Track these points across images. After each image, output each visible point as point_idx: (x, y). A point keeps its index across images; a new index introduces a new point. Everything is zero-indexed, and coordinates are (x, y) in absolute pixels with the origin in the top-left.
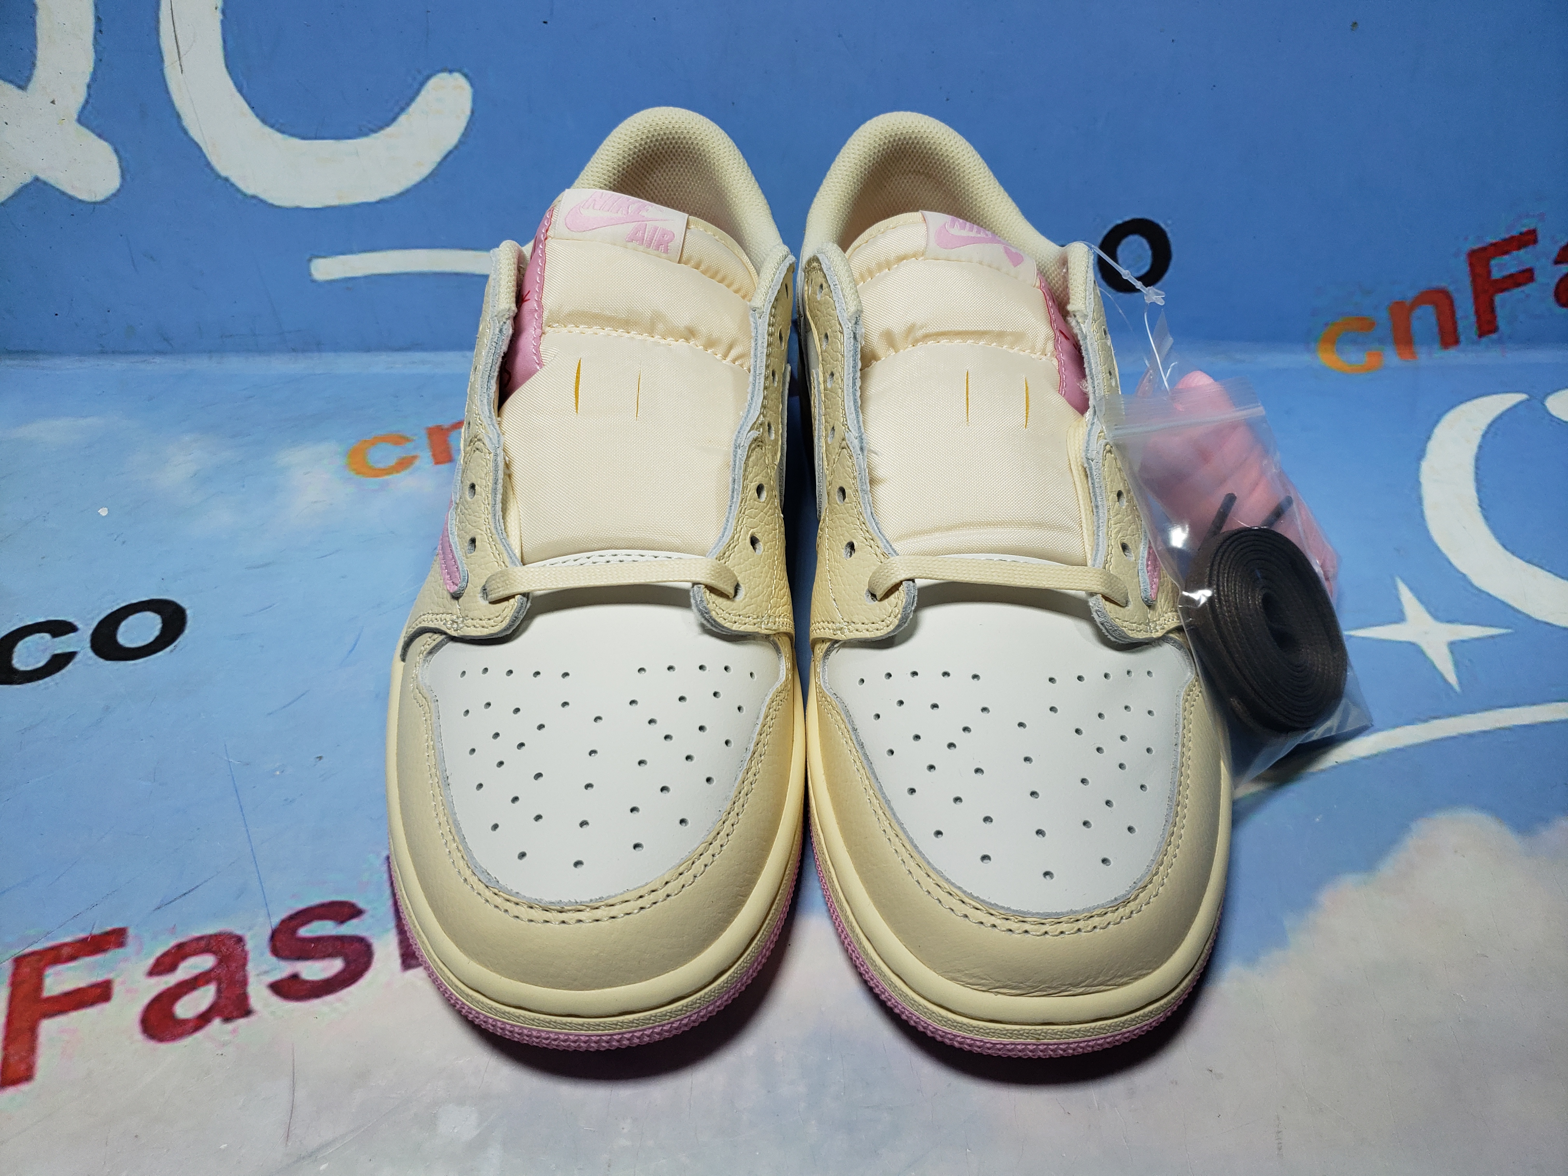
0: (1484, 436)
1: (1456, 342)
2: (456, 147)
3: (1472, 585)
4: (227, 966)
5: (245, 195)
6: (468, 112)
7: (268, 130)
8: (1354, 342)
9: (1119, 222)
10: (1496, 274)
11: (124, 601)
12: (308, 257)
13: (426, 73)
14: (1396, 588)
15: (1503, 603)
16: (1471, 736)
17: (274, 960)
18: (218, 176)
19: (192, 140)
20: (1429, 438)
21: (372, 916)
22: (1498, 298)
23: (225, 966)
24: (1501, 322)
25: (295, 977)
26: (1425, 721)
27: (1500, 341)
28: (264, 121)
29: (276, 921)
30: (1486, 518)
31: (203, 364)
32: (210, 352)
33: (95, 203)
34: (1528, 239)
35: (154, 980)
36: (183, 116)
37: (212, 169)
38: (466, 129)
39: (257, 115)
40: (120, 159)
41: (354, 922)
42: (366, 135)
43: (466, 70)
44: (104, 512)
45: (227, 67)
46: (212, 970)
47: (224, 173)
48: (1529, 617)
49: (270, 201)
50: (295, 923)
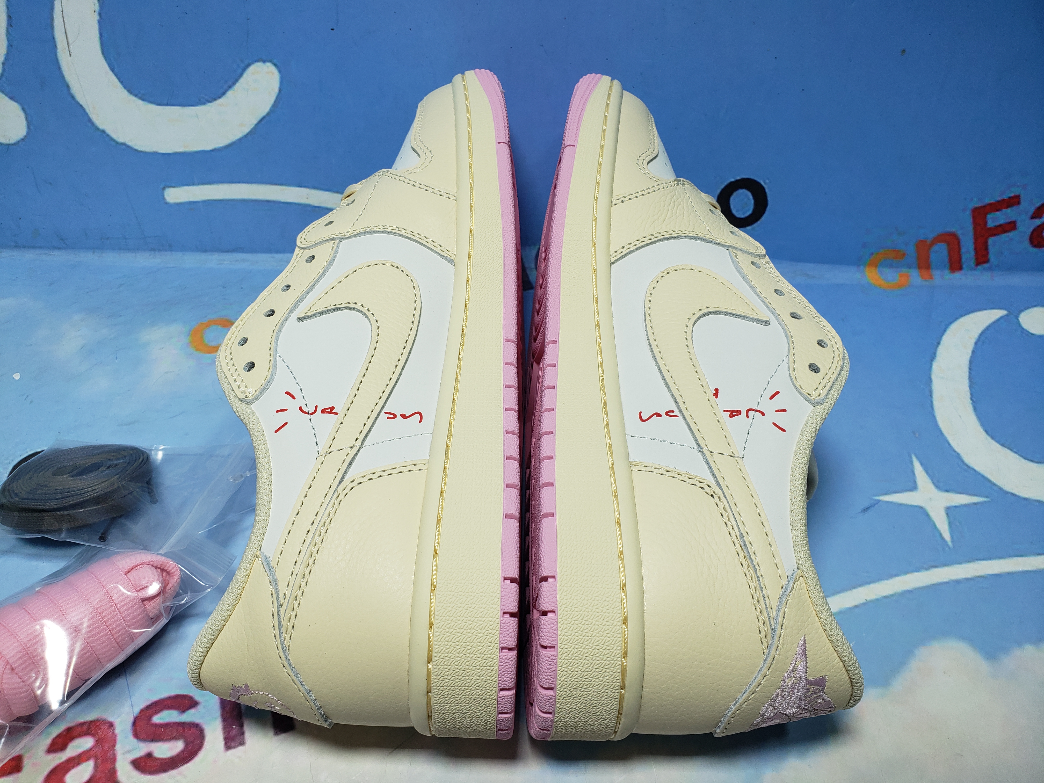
0: (976, 343)
1: (961, 268)
2: (268, 114)
3: (963, 461)
4: (102, 747)
5: (117, 143)
6: (277, 91)
7: (133, 98)
8: (890, 266)
9: (732, 180)
10: (991, 224)
11: (31, 450)
12: (162, 187)
13: (246, 62)
14: (911, 462)
15: (983, 477)
16: (958, 582)
17: (135, 741)
18: (98, 129)
19: (78, 103)
20: (939, 343)
21: (205, 707)
22: (991, 240)
24: (992, 256)
25: (149, 755)
26: (927, 569)
27: (990, 269)
28: (130, 92)
29: (137, 710)
30: (975, 409)
31: (88, 257)
32: (94, 249)
33: (9, 145)
34: (1014, 201)
35: (51, 756)
36: (71, 86)
37: (93, 124)
38: (275, 102)
39: (125, 88)
40: (27, 115)
41: (192, 711)
42: (204, 104)
43: (275, 61)
44: (17, 376)
45: (103, 53)
46: (91, 749)
47: (101, 127)
48: (1001, 489)
49: (135, 147)
50: (150, 711)
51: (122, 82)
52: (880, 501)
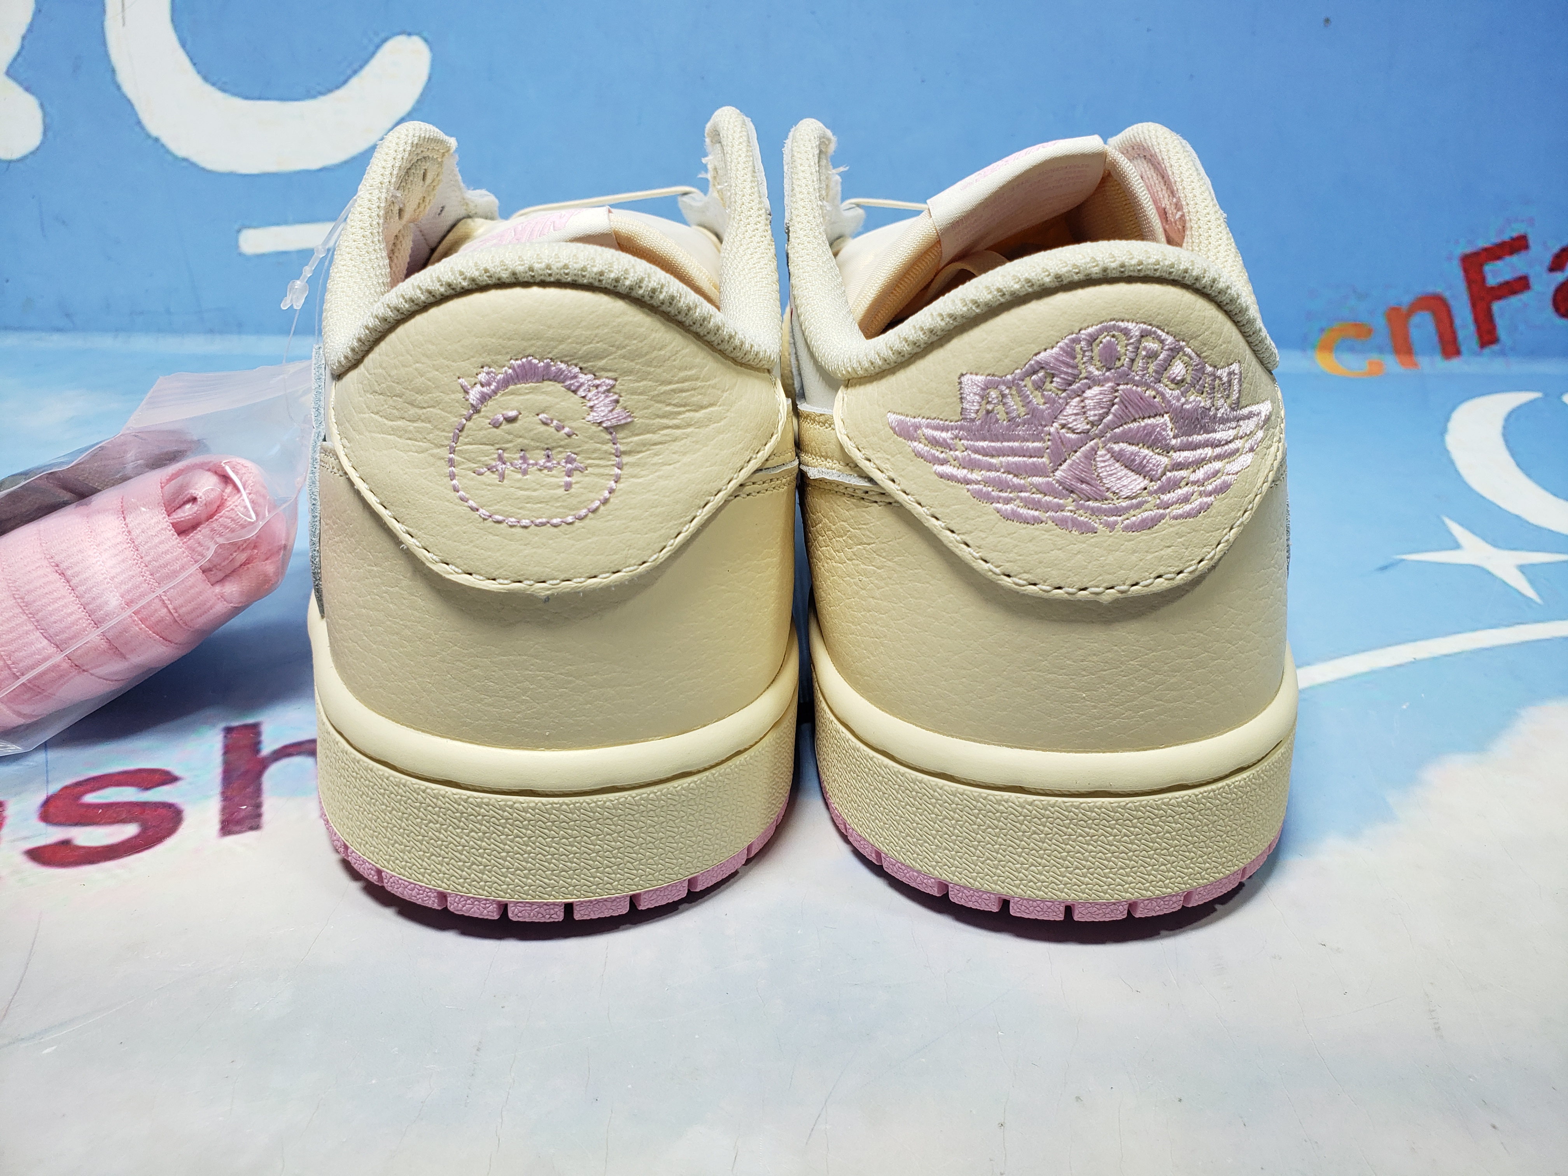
0: (1506, 420)
1: (1458, 352)
2: (409, 114)
3: (1527, 522)
5: (175, 158)
6: (425, 78)
7: (208, 88)
8: (1352, 350)
10: (1492, 281)
12: (236, 227)
13: (383, 35)
14: (1443, 523)
18: (148, 136)
19: (125, 96)
20: (1448, 420)
22: (1496, 306)
24: (1502, 332)
26: (1510, 626)
27: (1503, 353)
28: (206, 79)
30: (1528, 475)
31: (106, 342)
32: (117, 330)
33: (10, 162)
34: (1520, 244)
36: (117, 72)
37: (143, 128)
38: (421, 95)
39: (199, 72)
40: (45, 115)
42: (314, 97)
43: (425, 34)
45: (173, 20)
47: (155, 133)
49: (202, 165)
50: (82, 789)
51: (195, 64)
52: (1404, 560)
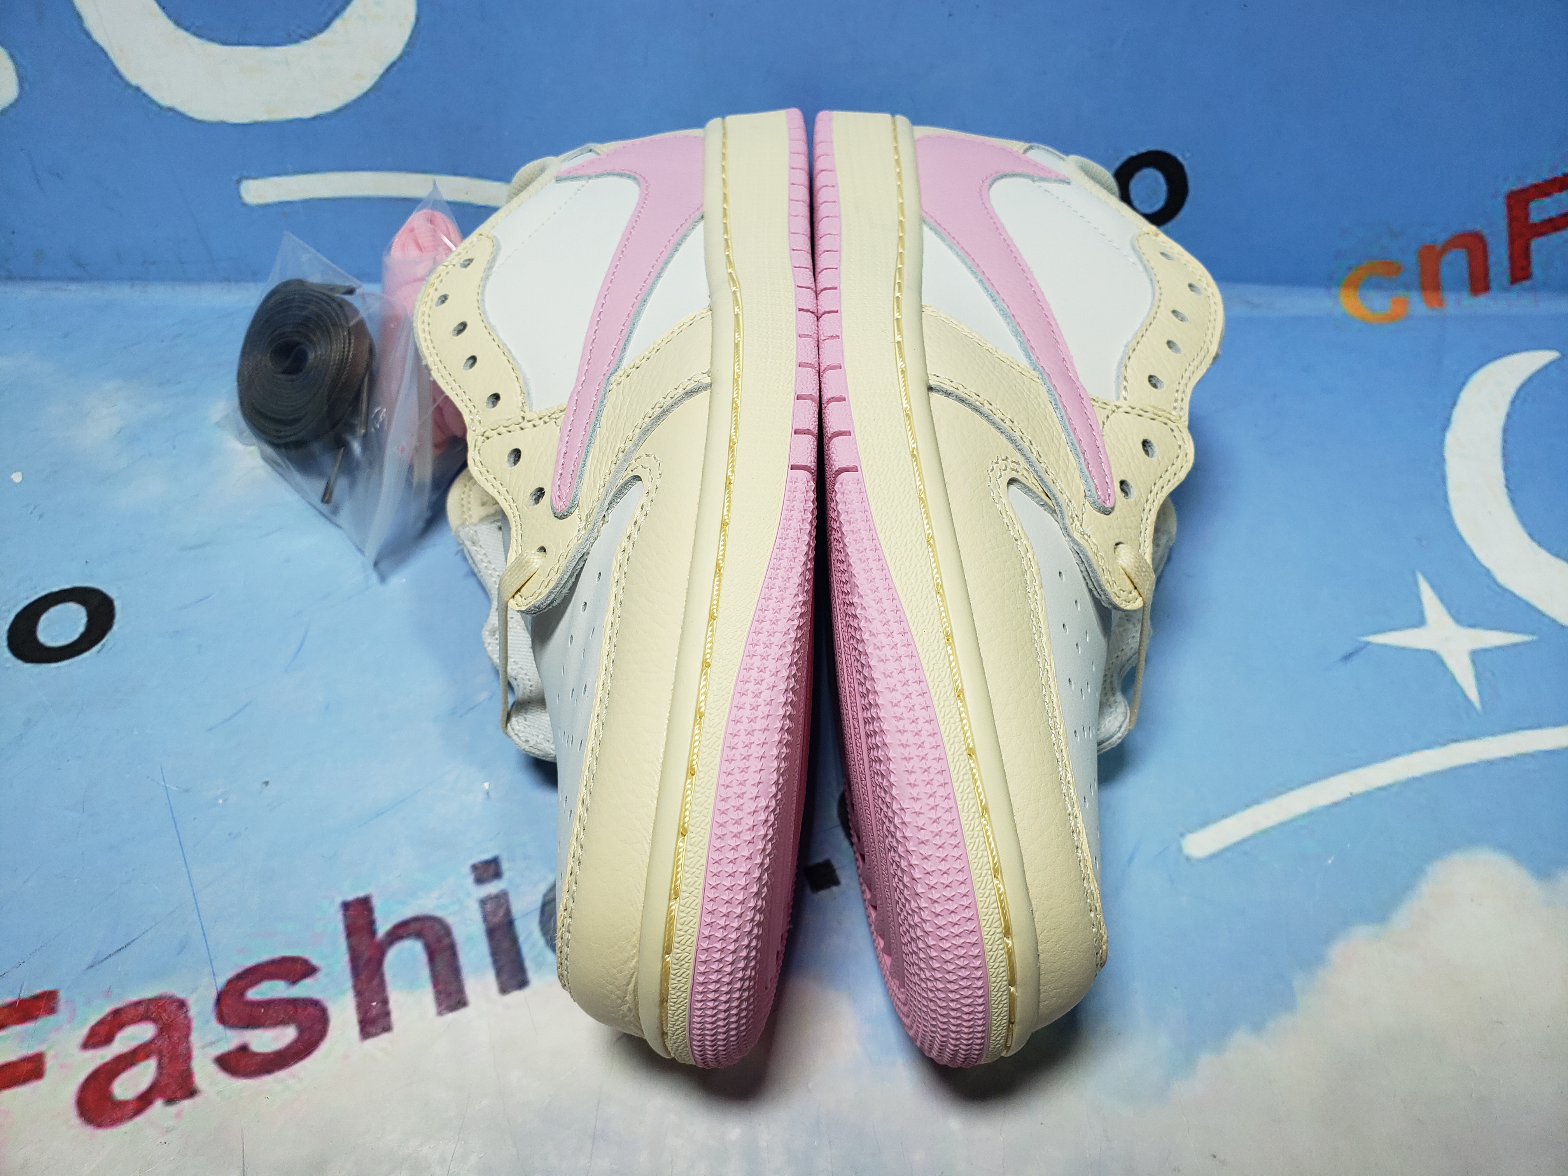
0: (1513, 403)
1: (1486, 288)
2: (400, 58)
3: (1496, 582)
4: (169, 1037)
5: (160, 107)
6: (412, 19)
7: (182, 34)
8: (1379, 287)
9: (1133, 153)
10: (1535, 217)
11: (44, 589)
12: (236, 177)
14: (1416, 583)
15: (1528, 605)
16: (1491, 763)
17: (220, 1027)
18: (128, 85)
19: (95, 44)
20: (1454, 404)
21: (327, 975)
22: (1535, 243)
23: (167, 1036)
24: (1536, 268)
25: (243, 1049)
27: (1533, 289)
28: (178, 23)
29: (222, 981)
30: (1513, 502)
31: (124, 293)
32: (132, 280)
35: (89, 1054)
37: (121, 77)
38: (407, 36)
39: (170, 16)
40: (18, 66)
41: (308, 981)
42: (296, 41)
44: (17, 477)
46: (152, 1042)
47: (134, 81)
48: (1554, 622)
49: (190, 114)
50: (242, 983)
51: (163, 8)
52: (1368, 643)
